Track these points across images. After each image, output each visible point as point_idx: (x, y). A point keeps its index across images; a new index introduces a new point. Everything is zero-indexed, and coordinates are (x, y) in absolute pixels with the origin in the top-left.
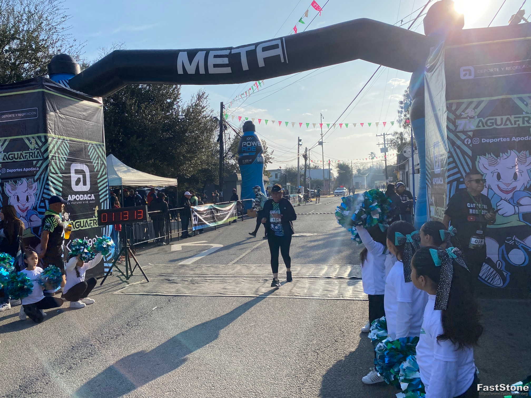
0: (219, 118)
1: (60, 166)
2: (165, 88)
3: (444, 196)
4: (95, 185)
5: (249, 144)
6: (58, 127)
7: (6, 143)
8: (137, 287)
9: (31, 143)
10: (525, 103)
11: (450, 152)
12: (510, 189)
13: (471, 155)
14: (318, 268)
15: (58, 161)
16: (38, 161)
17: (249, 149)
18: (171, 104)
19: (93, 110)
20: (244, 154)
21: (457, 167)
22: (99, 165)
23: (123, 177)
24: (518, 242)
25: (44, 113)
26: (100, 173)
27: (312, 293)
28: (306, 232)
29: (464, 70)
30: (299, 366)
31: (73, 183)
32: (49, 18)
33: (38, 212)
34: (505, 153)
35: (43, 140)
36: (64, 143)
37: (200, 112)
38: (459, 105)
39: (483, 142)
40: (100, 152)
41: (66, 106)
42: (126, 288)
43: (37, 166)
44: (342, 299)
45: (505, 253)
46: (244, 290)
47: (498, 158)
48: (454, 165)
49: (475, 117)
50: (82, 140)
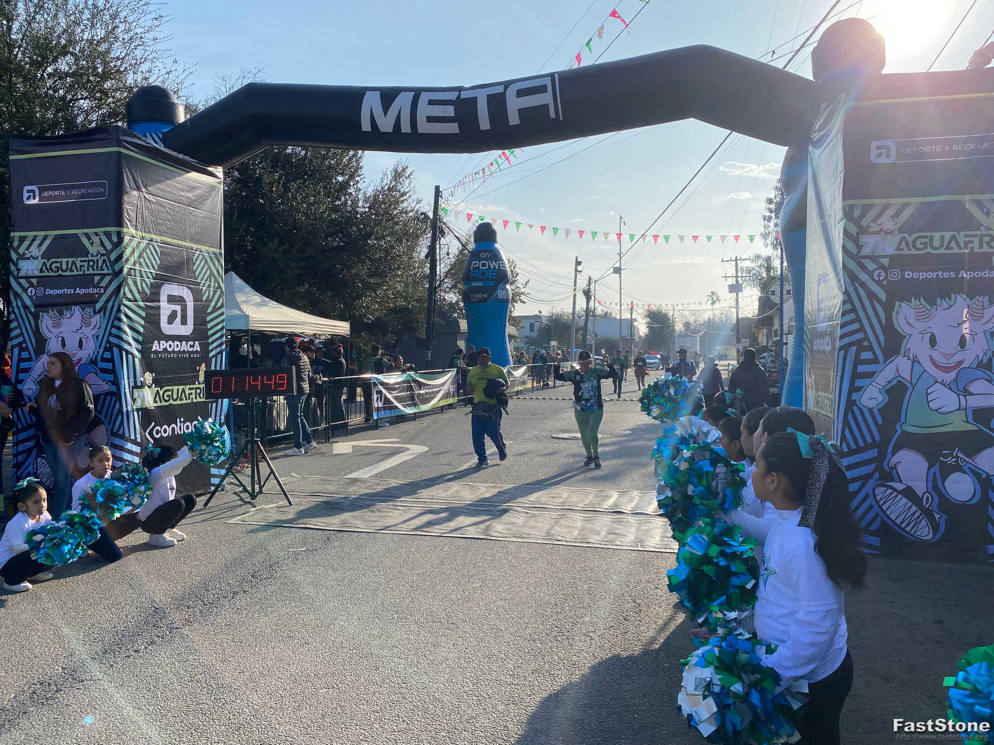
0: (431, 215)
1: (142, 288)
2: (334, 155)
3: (832, 373)
4: (201, 325)
5: (484, 265)
6: (143, 218)
7: (47, 242)
8: (270, 513)
9: (92, 244)
10: (985, 210)
11: (846, 293)
12: (953, 365)
13: (884, 300)
14: (600, 495)
15: (138, 279)
16: (103, 276)
17: (483, 274)
18: (344, 186)
19: (206, 190)
20: (474, 284)
21: (858, 319)
22: (212, 289)
23: (252, 313)
24: (963, 461)
25: (119, 192)
26: (213, 304)
27: (586, 537)
29: (878, 148)
31: (164, 319)
32: (130, 19)
33: (99, 368)
34: (947, 299)
35: (115, 239)
36: (151, 246)
37: (397, 202)
38: (866, 209)
39: (906, 277)
40: (214, 265)
41: (158, 181)
42: (250, 514)
43: (101, 285)
44: (641, 549)
45: (939, 478)
46: (464, 528)
47: (932, 307)
48: (852, 316)
49: (894, 231)
50: (183, 243)
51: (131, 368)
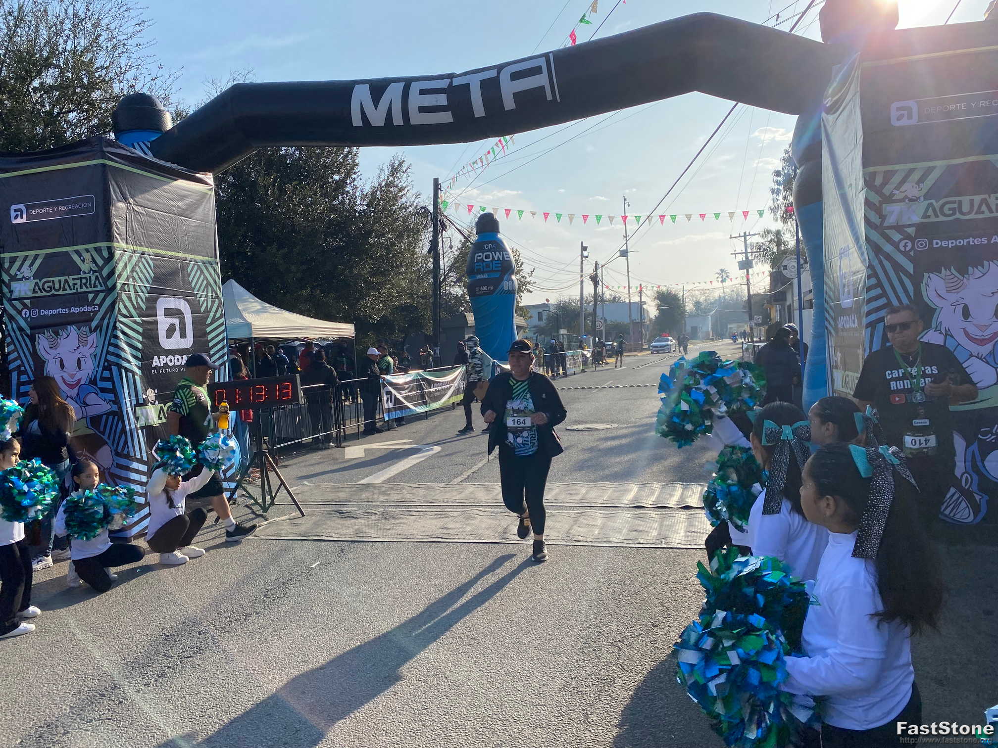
0: (431, 209)
1: (137, 303)
2: (328, 154)
3: (860, 351)
4: (200, 337)
5: (488, 257)
6: (133, 230)
7: (39, 262)
8: (283, 525)
9: (83, 261)
11: (870, 267)
12: (988, 337)
13: (912, 272)
14: (619, 489)
15: (133, 294)
16: (97, 293)
17: (488, 266)
18: (341, 184)
19: (197, 198)
20: (478, 277)
21: (884, 294)
22: (210, 300)
23: (255, 321)
25: (106, 204)
26: (212, 314)
27: (607, 536)
28: (597, 422)
29: (898, 109)
30: (584, 673)
31: (162, 334)
32: (112, 27)
33: (99, 388)
34: (979, 267)
35: (105, 254)
36: (143, 260)
37: (395, 198)
38: (888, 176)
39: (935, 246)
40: (211, 275)
41: (146, 191)
43: (95, 303)
44: (666, 546)
45: (978, 458)
46: (480, 532)
47: (963, 277)
48: (879, 291)
49: (919, 198)
50: (177, 254)
51: (132, 386)
